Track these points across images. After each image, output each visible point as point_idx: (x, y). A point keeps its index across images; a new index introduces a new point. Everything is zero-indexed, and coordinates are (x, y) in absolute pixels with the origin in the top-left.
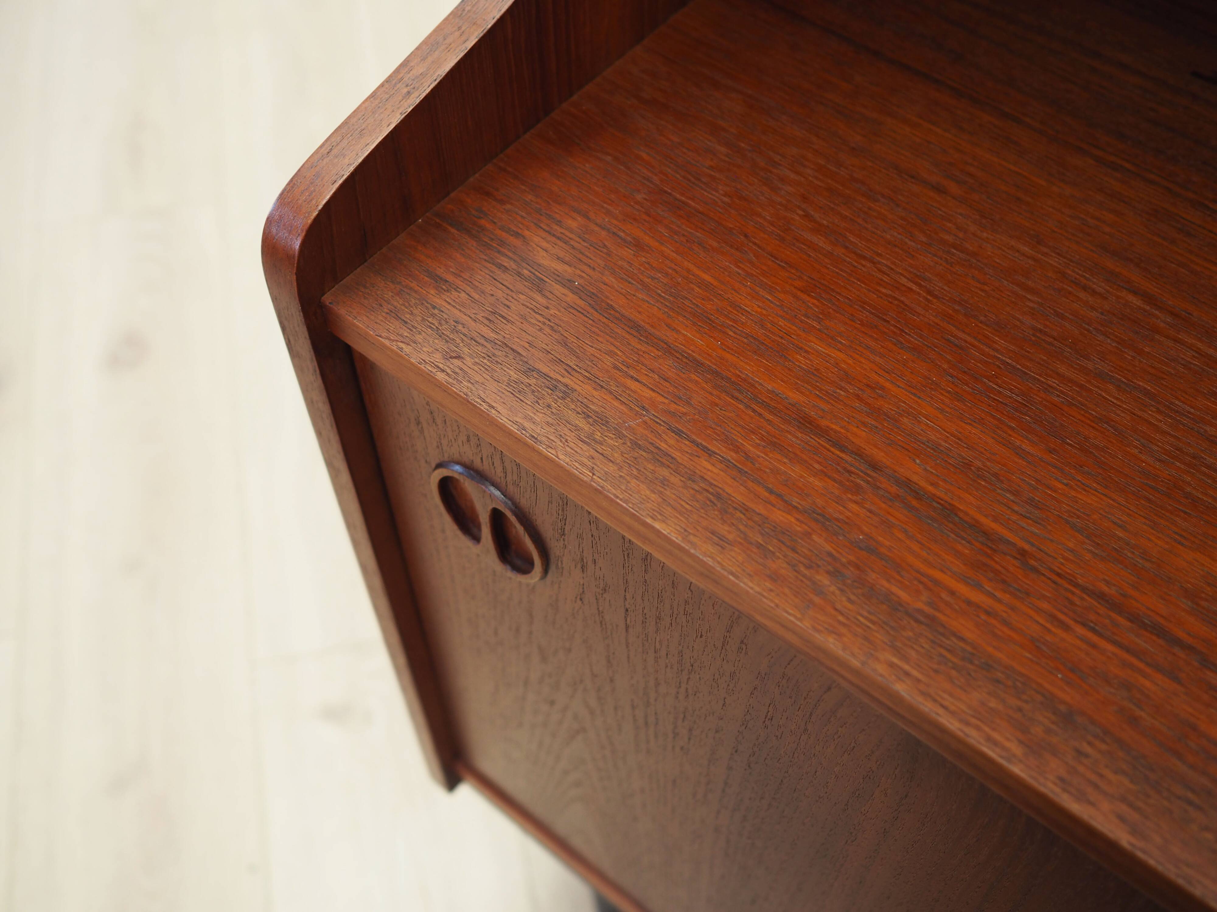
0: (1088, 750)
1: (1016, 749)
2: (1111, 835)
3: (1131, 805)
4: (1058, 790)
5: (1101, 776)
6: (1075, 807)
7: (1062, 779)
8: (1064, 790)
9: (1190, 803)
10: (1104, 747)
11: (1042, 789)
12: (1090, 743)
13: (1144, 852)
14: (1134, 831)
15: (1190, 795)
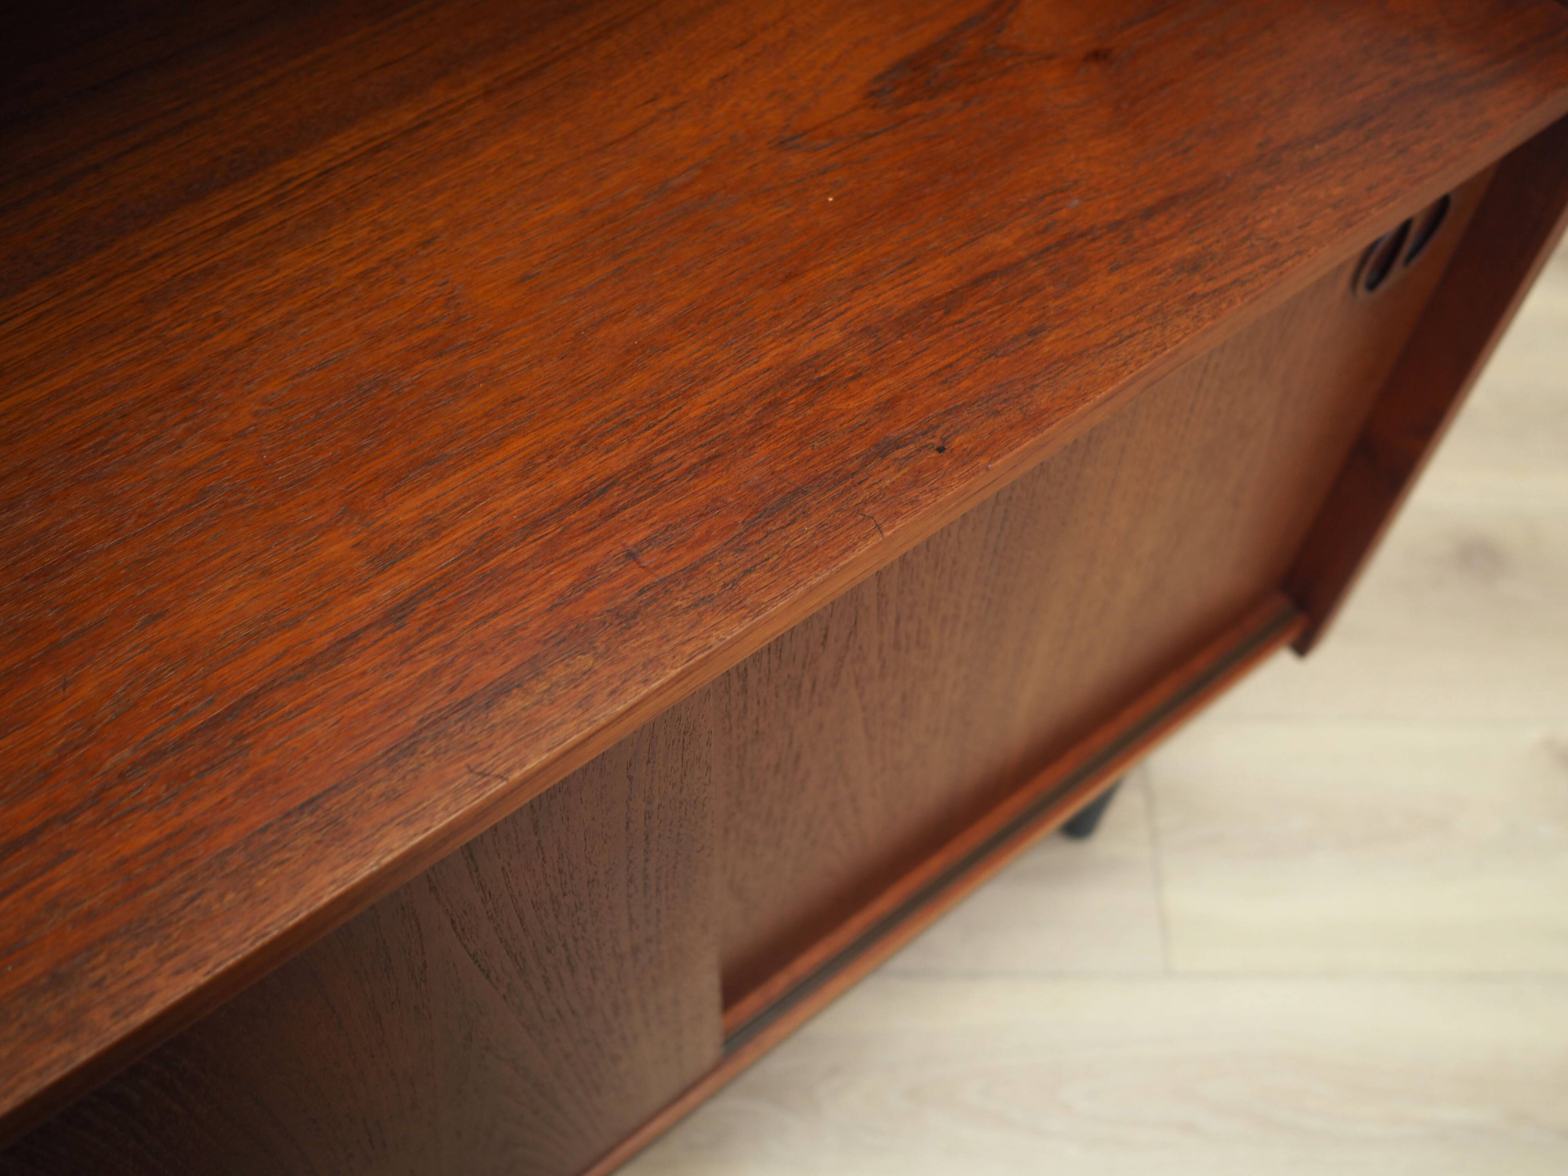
0: (100, 973)
1: (66, 1047)
2: (190, 989)
3: (171, 957)
4: (123, 1024)
5: (129, 973)
6: (147, 1013)
7: (115, 1014)
8: (126, 1016)
9: (193, 899)
10: (102, 957)
11: (116, 1038)
12: (93, 969)
13: (219, 965)
14: (195, 965)
15: (185, 896)
